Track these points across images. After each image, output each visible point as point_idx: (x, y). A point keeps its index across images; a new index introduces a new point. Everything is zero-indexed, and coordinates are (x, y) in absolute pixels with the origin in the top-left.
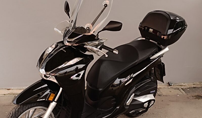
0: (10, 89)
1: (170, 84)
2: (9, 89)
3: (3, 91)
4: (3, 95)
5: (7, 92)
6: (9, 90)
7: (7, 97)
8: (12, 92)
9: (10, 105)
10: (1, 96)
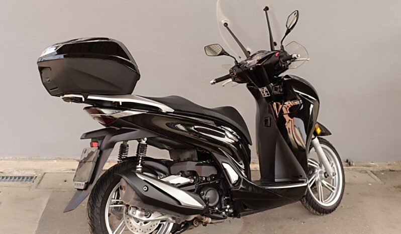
1: (351, 163)
3: (70, 162)
4: (70, 170)
5: (76, 165)
10: (67, 172)
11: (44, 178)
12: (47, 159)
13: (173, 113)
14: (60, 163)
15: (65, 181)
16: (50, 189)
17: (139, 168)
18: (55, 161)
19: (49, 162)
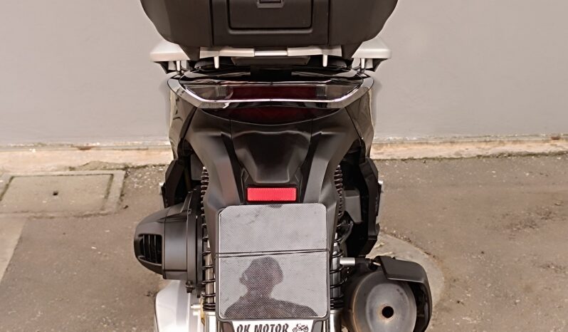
0: (88, 148)
2: (85, 145)
3: (65, 153)
4: (65, 169)
5: (78, 158)
6: (87, 151)
7: (82, 178)
8: (96, 160)
9: (102, 215)
10: (59, 173)
11: (10, 189)
12: (15, 147)
14: (45, 153)
15: (55, 194)
16: (23, 212)
18: (34, 150)
19: (20, 153)
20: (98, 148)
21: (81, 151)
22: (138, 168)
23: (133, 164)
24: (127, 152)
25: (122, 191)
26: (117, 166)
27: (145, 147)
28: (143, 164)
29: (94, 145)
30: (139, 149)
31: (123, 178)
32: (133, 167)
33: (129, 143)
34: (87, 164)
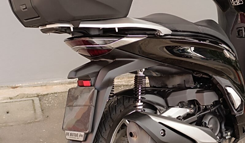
0: (16, 87)
2: (14, 86)
3: (5, 91)
4: (7, 99)
5: (13, 93)
6: (16, 89)
8: (22, 93)
10: (5, 101)
13: (171, 35)
15: (7, 113)
17: (139, 106)
20: (21, 87)
21: (13, 89)
22: (44, 95)
23: (41, 93)
24: (36, 87)
25: (42, 109)
26: (34, 95)
27: (45, 85)
28: (46, 93)
29: (18, 85)
30: (42, 86)
31: (39, 101)
32: (41, 95)
33: (36, 83)
34: (18, 95)
